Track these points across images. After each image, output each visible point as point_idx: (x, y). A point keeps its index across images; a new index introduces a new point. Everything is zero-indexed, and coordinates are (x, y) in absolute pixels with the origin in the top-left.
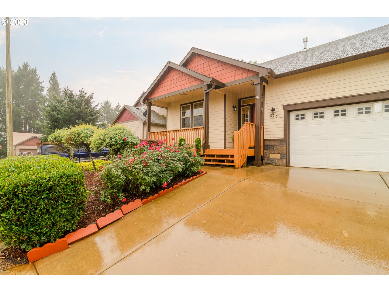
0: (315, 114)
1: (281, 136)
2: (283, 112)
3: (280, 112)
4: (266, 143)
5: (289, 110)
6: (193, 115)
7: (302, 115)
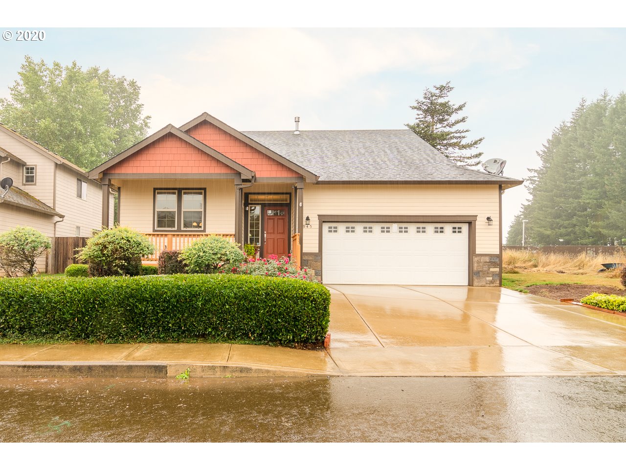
0: (347, 228)
1: (316, 250)
2: (318, 222)
3: (314, 222)
4: (305, 258)
5: (324, 220)
6: (183, 210)
7: (335, 228)
